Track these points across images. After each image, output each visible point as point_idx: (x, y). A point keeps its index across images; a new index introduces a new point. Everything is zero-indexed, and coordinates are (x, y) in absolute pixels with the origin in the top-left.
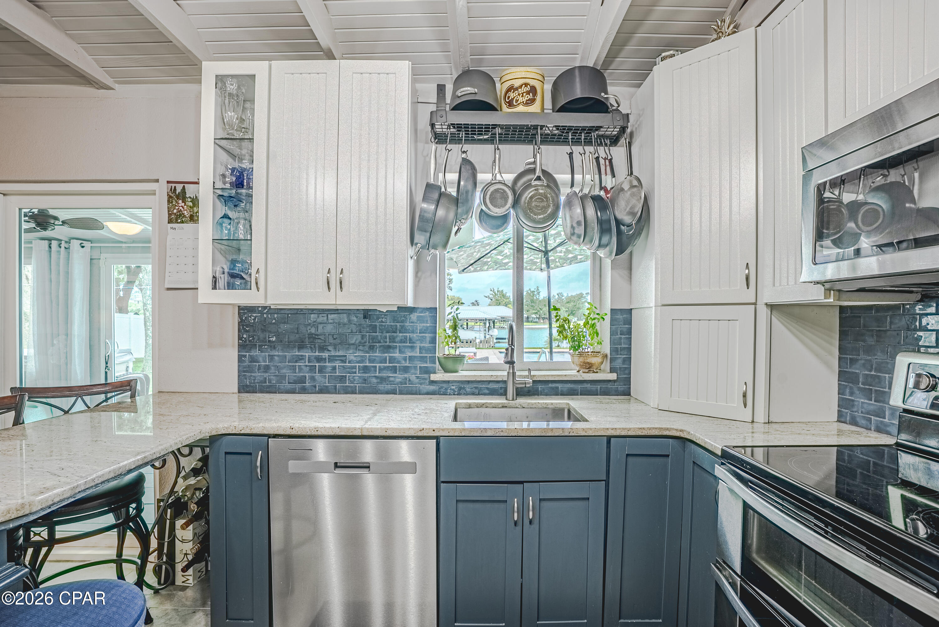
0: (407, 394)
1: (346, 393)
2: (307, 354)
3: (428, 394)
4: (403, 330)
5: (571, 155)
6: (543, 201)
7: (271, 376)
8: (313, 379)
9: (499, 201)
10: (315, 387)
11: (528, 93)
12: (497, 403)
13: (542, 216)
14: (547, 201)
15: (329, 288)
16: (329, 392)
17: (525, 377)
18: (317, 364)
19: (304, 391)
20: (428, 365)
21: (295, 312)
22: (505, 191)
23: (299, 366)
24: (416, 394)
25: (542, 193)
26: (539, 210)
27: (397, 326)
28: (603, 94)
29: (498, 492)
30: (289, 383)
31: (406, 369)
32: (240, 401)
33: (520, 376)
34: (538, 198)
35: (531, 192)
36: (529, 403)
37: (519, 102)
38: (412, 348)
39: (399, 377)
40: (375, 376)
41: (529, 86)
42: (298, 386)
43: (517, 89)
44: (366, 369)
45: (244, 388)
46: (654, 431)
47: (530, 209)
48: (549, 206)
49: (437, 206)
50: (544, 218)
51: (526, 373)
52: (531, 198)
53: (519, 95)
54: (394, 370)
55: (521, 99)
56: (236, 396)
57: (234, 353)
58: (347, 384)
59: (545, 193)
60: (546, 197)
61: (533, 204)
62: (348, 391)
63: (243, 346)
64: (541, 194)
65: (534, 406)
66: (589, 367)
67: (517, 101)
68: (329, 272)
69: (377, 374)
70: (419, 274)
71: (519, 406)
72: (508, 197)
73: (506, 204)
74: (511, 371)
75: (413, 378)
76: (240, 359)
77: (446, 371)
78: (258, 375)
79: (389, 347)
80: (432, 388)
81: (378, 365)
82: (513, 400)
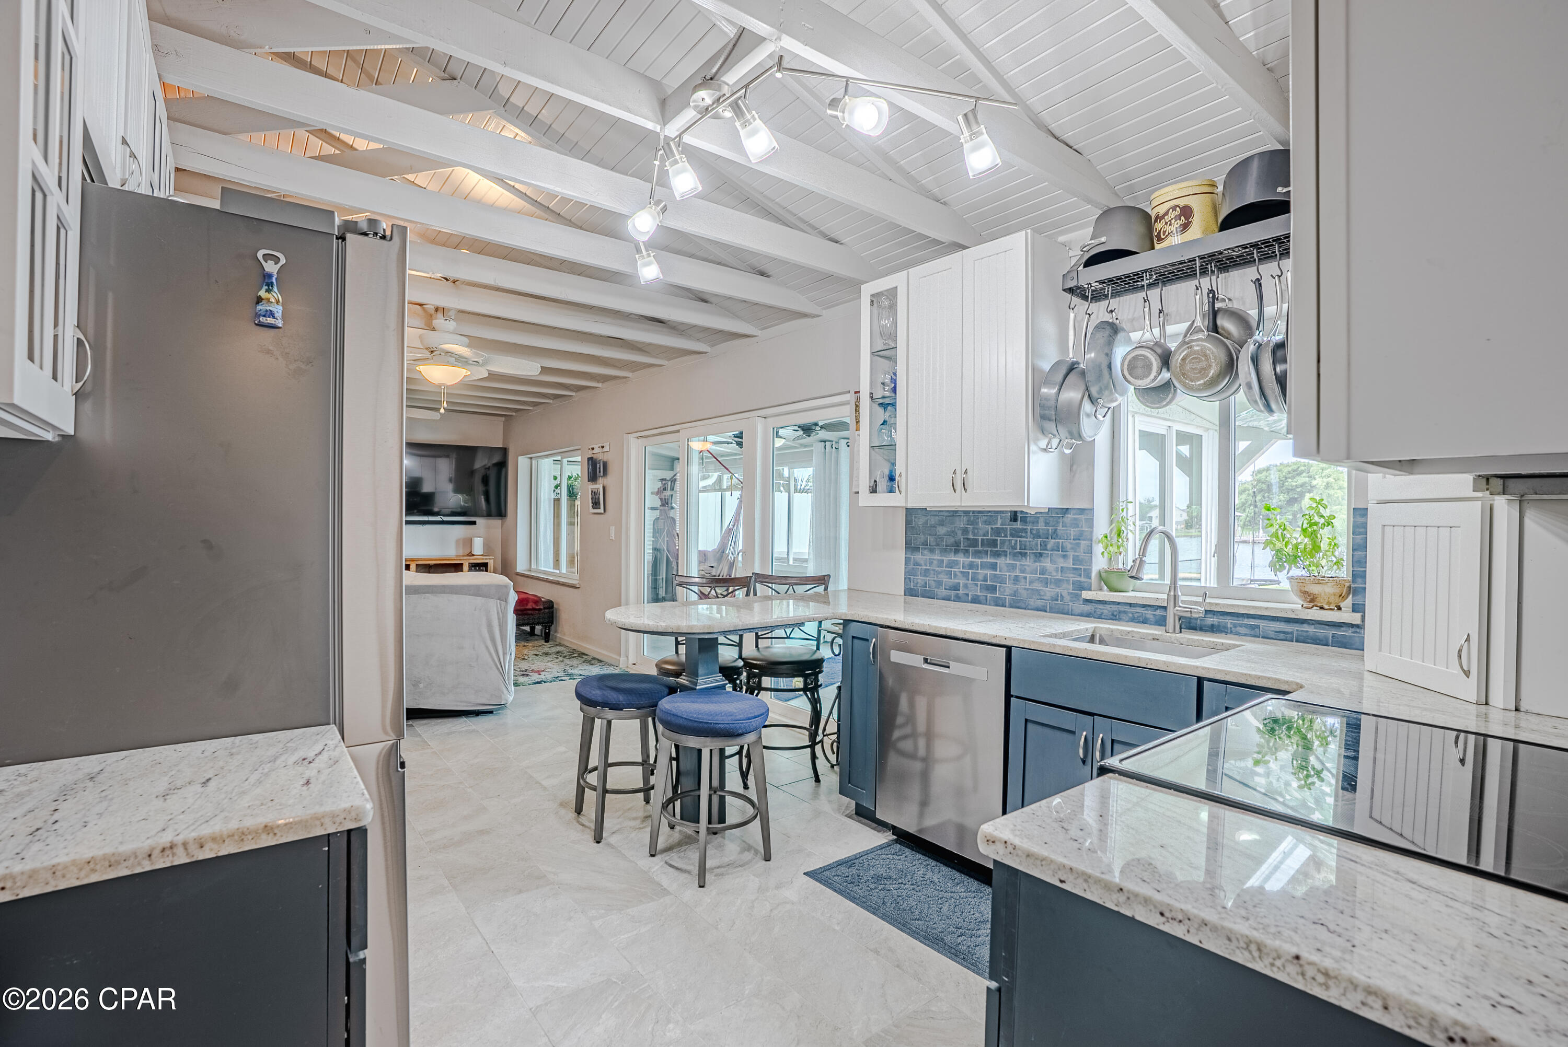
0: (1058, 613)
1: (997, 605)
2: (961, 558)
3: (1081, 615)
4: (1055, 536)
5: (1258, 283)
6: (1200, 361)
7: (931, 580)
8: (966, 586)
9: (1139, 371)
10: (967, 595)
11: (1178, 217)
12: (1147, 633)
13: (1202, 382)
14: (1207, 360)
15: (955, 490)
16: (979, 603)
17: (1196, 603)
18: (970, 571)
19: (958, 599)
20: (1082, 579)
21: (951, 514)
22: (1146, 357)
23: (955, 571)
24: (1067, 614)
25: (1198, 351)
26: (1197, 373)
27: (1048, 530)
28: (1280, 189)
29: (1067, 720)
30: (945, 589)
31: (1058, 582)
32: (905, 602)
33: (1183, 602)
34: (1193, 359)
35: (1185, 349)
36: (1189, 639)
37: (1167, 234)
38: (1064, 557)
39: (1049, 592)
40: (1025, 589)
41: (1178, 209)
42: (953, 593)
43: (1163, 217)
44: (1016, 580)
45: (910, 592)
46: (1265, 681)
47: (1184, 374)
48: (1210, 366)
49: (1060, 390)
50: (1205, 383)
51: (1200, 599)
52: (1184, 359)
53: (1166, 223)
54: (1046, 583)
55: (1168, 229)
56: (903, 597)
57: (901, 555)
58: (998, 595)
59: (1202, 349)
60: (1205, 355)
61: (1188, 367)
62: (999, 603)
63: (910, 547)
64: (1196, 352)
65: (1196, 644)
66: (1312, 600)
67: (1164, 232)
68: (955, 472)
69: (1028, 587)
70: (1075, 467)
71: (1176, 642)
72: (1152, 364)
73: (1150, 374)
74: (1172, 593)
75: (1065, 593)
76: (907, 560)
77: (1112, 589)
78: (920, 579)
79: (1041, 555)
80: (1087, 608)
81: (1028, 576)
82: (1174, 632)
